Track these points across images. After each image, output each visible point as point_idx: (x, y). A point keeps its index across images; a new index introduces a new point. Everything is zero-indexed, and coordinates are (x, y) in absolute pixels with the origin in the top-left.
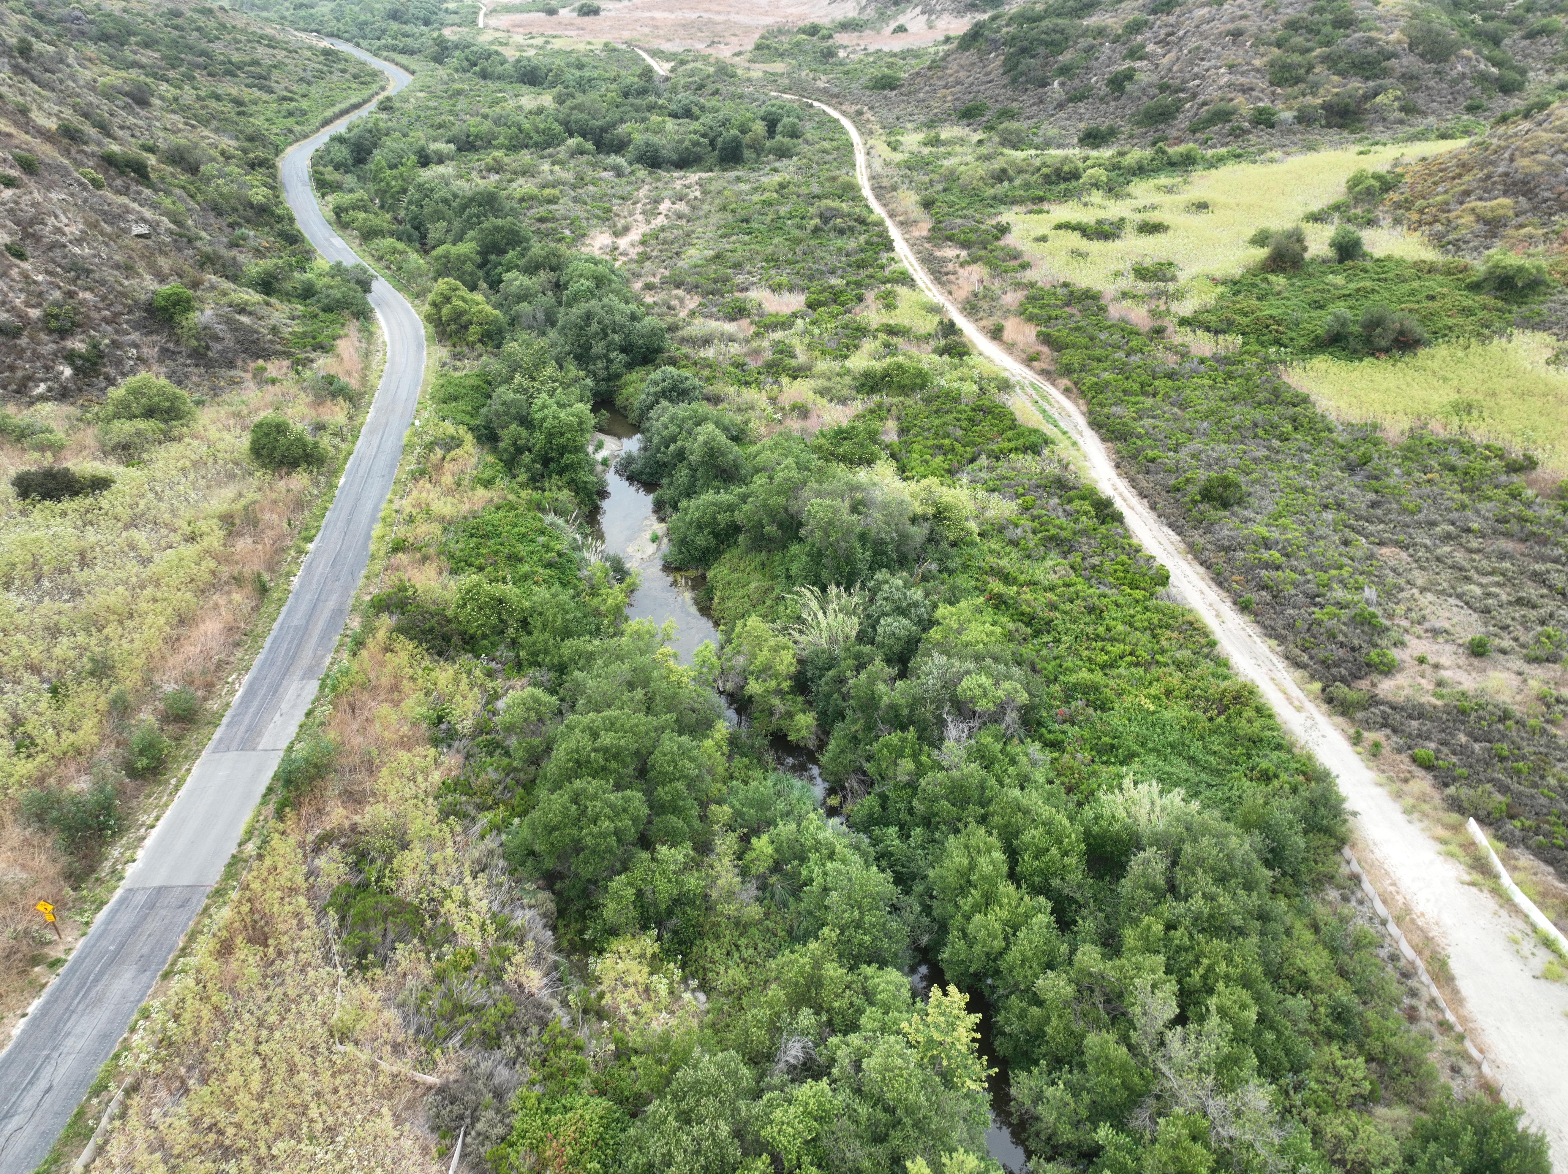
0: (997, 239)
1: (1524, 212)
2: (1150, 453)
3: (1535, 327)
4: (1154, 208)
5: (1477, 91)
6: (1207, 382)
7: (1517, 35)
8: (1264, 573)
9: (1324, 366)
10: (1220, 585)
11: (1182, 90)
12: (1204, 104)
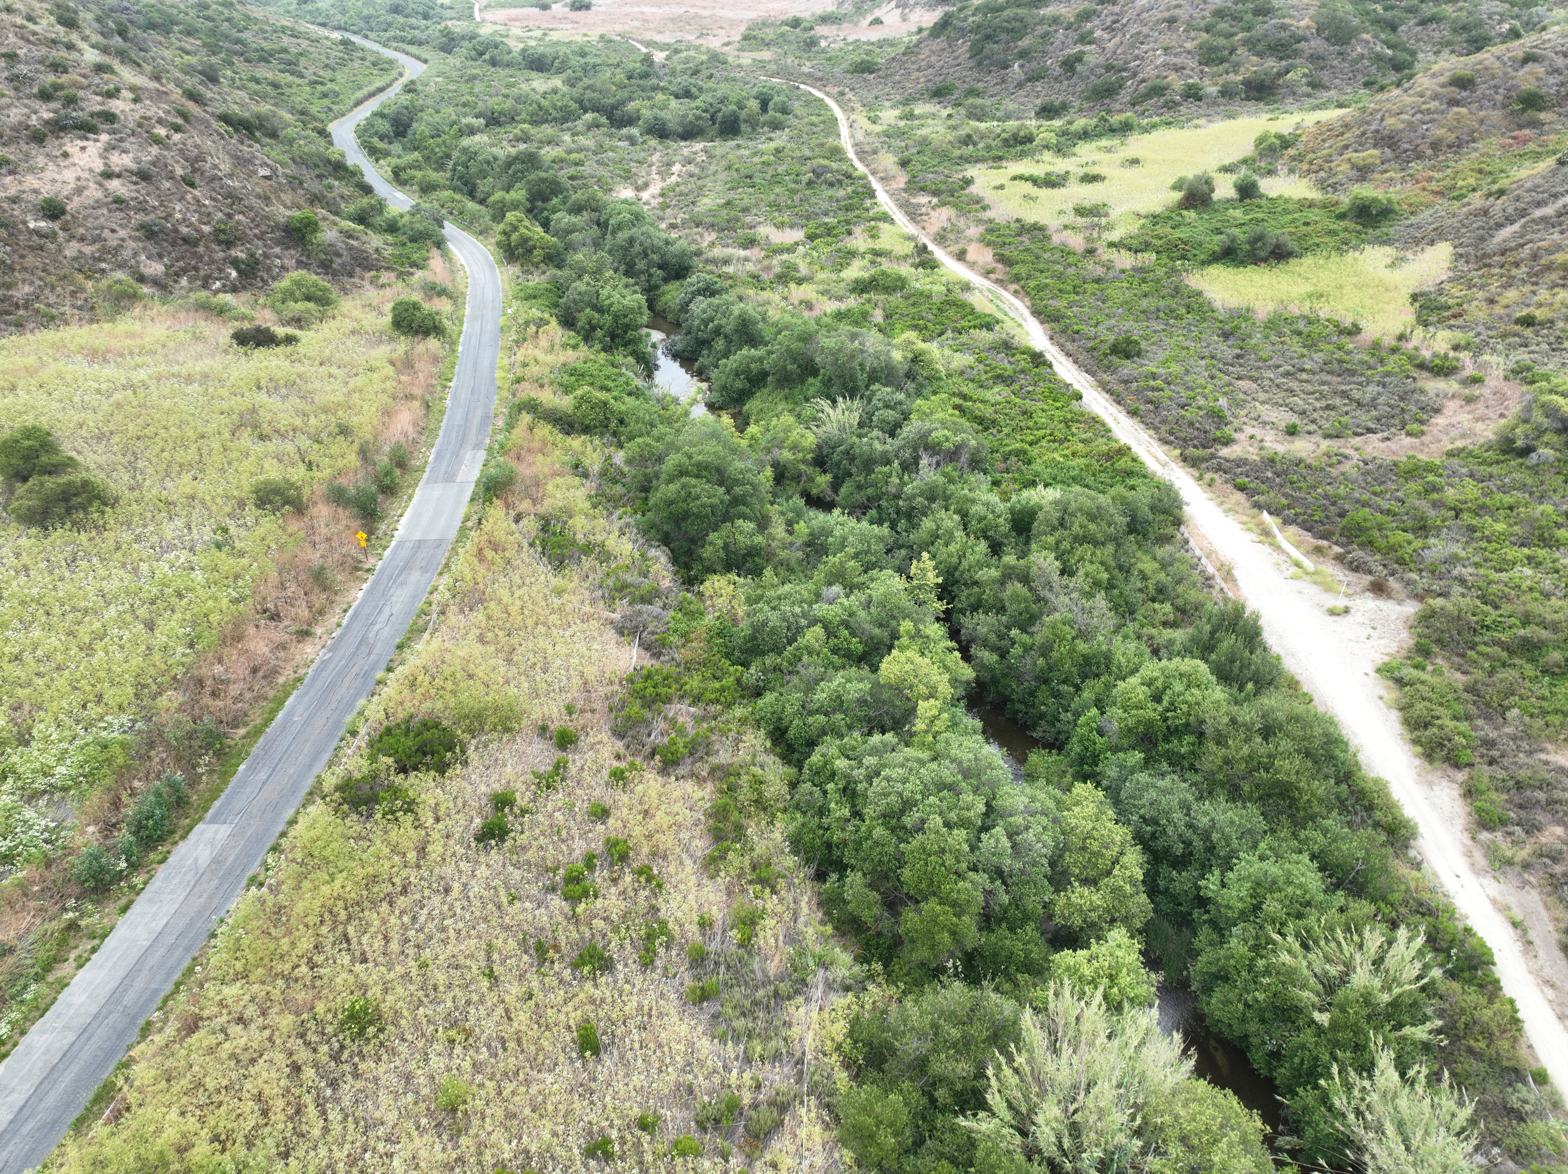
0: (963, 189)
1: (1388, 161)
2: (1076, 328)
3: (1383, 243)
4: (1094, 163)
5: (1373, 69)
6: (1125, 285)
7: (1411, 23)
8: (1150, 394)
9: (1216, 272)
10: (1119, 403)
11: (1125, 70)
12: (1143, 81)
